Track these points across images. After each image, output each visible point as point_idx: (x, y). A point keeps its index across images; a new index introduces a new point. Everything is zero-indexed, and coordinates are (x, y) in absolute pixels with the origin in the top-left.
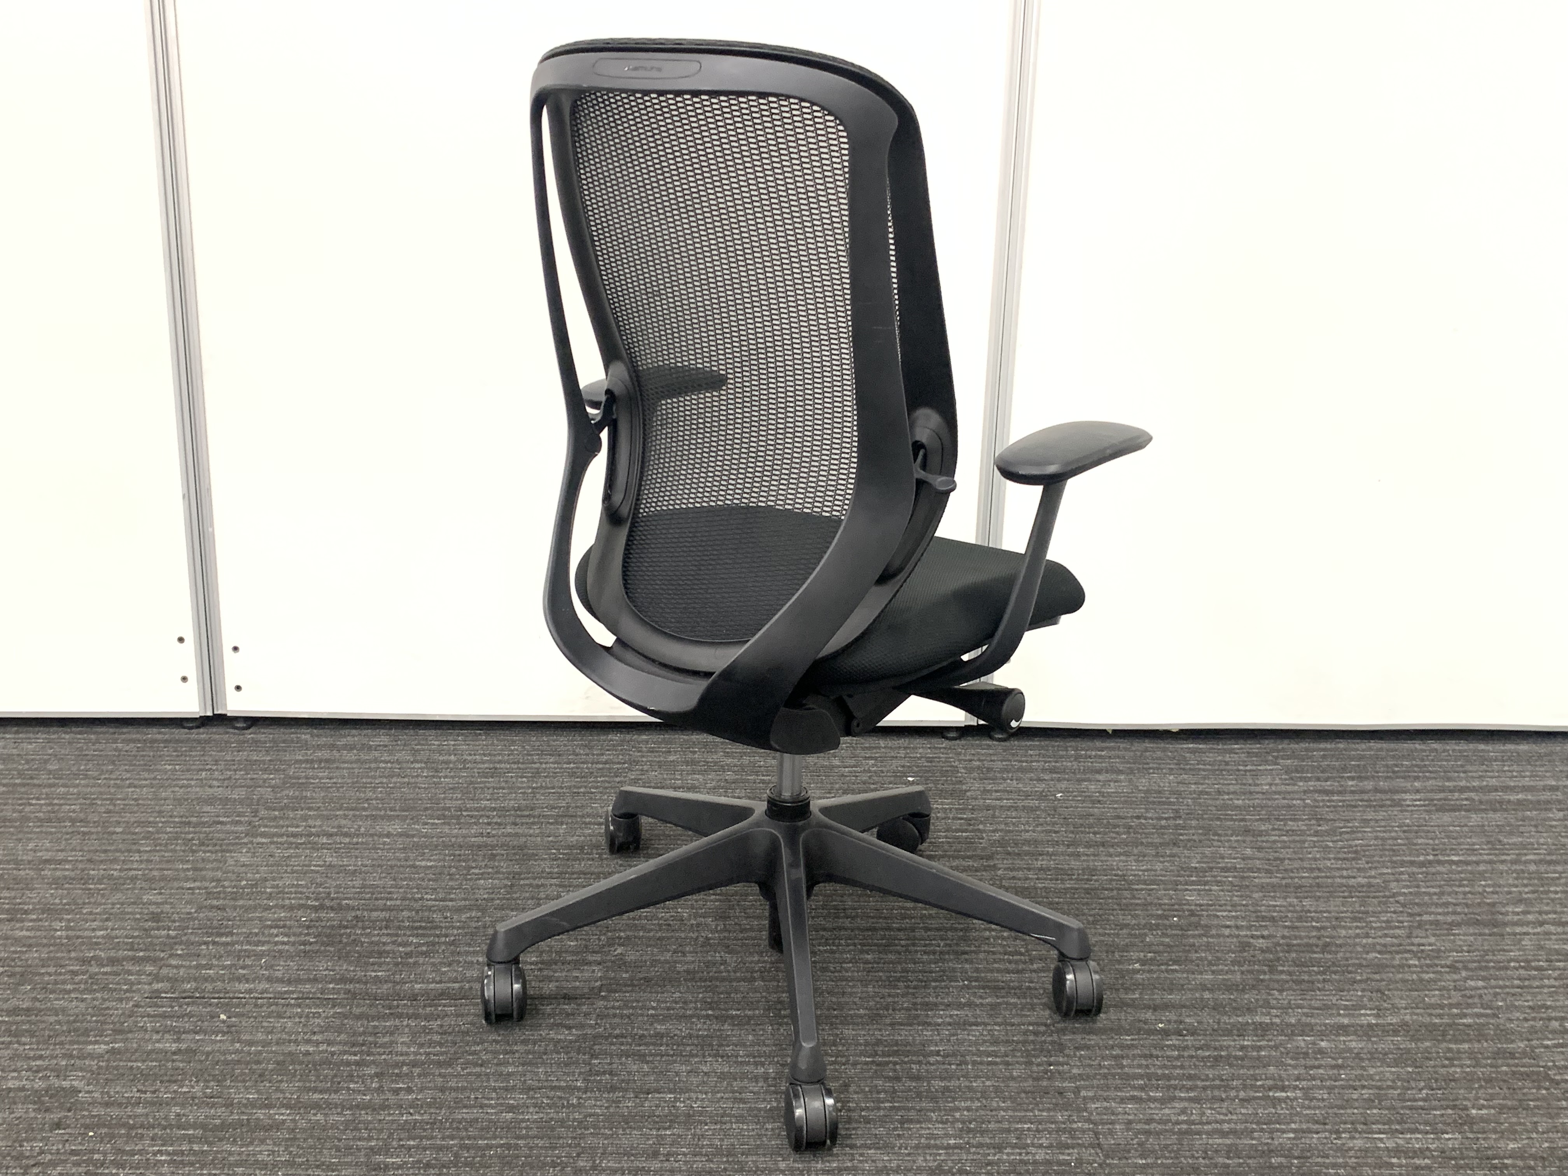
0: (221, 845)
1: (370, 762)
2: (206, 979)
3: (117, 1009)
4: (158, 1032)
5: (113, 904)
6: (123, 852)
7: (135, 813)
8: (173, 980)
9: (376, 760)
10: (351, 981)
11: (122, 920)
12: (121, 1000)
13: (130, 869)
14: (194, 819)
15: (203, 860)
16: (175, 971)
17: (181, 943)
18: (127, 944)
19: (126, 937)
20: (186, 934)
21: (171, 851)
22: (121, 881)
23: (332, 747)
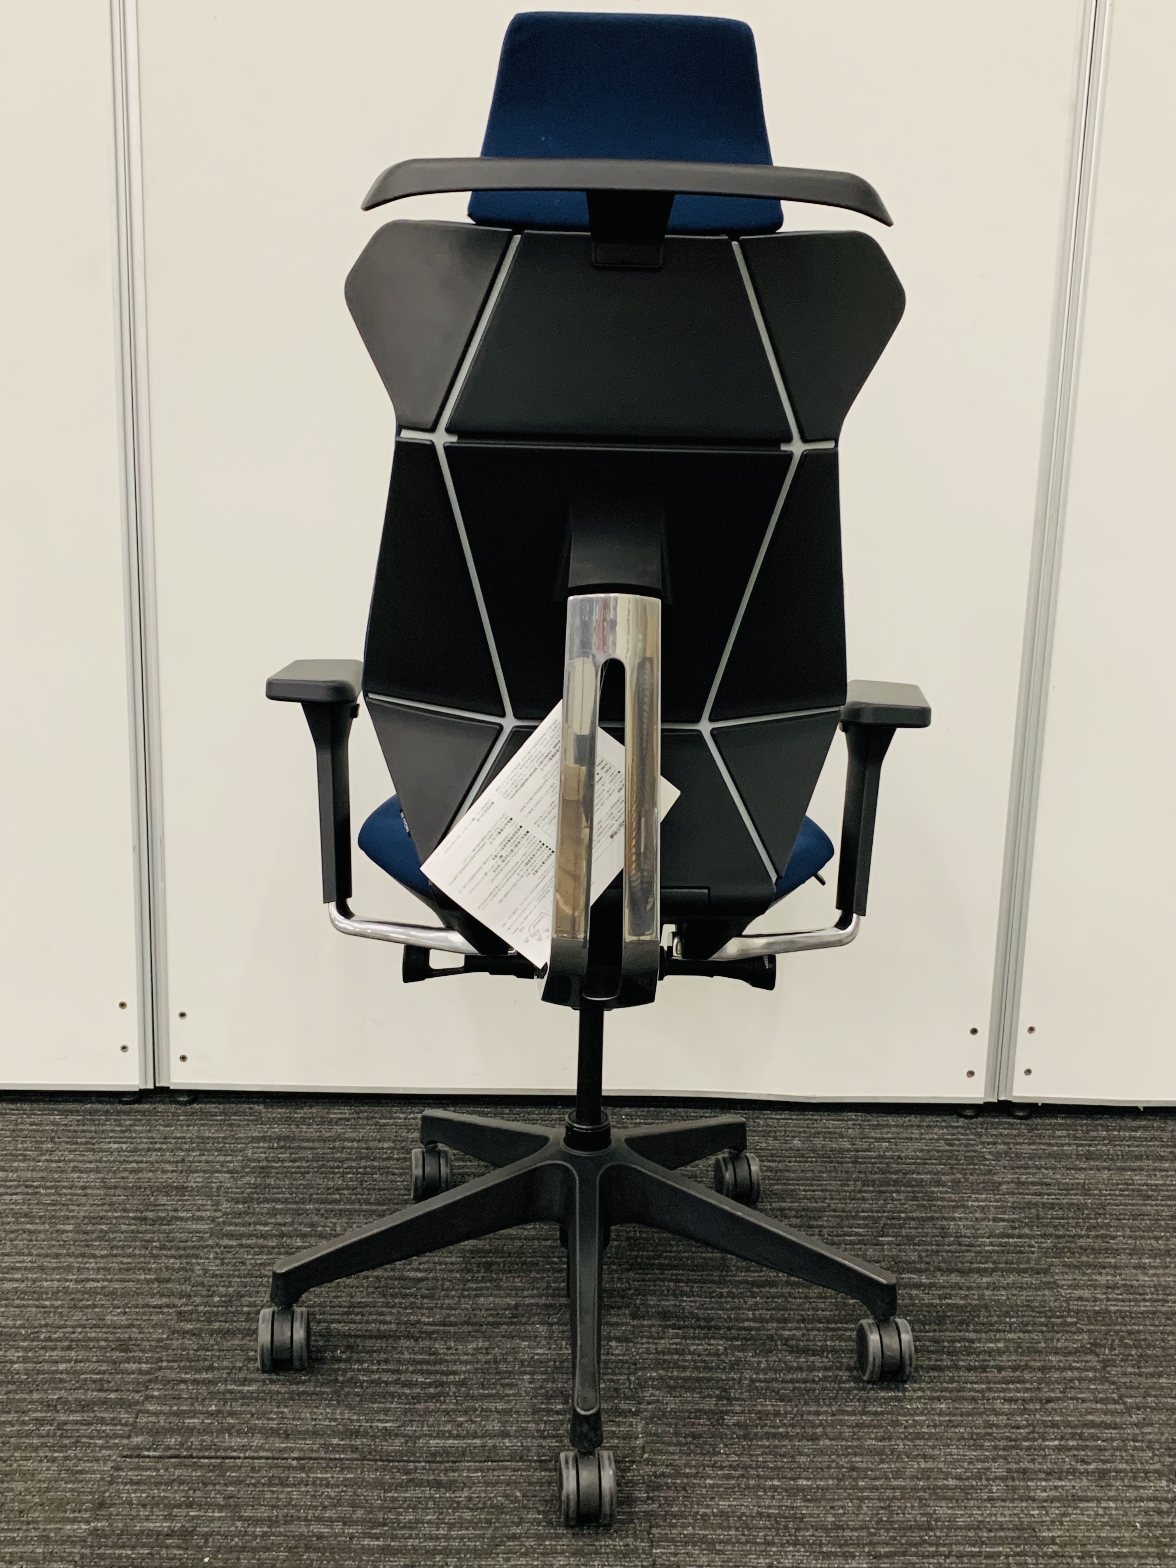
0: (184, 1249)
1: (334, 1141)
2: (191, 1430)
3: (94, 1472)
4: (144, 1506)
5: (74, 1327)
6: (77, 1257)
7: (84, 1205)
8: (155, 1432)
9: (339, 1137)
10: (356, 1433)
11: (86, 1348)
12: (97, 1460)
13: (88, 1280)
14: (150, 1215)
15: (167, 1268)
16: (153, 1419)
17: (156, 1381)
18: (94, 1382)
19: (93, 1372)
20: (160, 1368)
21: (129, 1256)
22: (79, 1296)
23: (289, 1120)
